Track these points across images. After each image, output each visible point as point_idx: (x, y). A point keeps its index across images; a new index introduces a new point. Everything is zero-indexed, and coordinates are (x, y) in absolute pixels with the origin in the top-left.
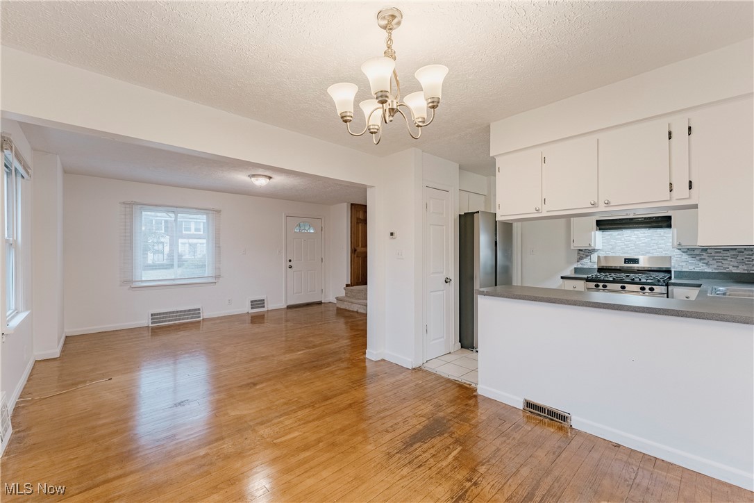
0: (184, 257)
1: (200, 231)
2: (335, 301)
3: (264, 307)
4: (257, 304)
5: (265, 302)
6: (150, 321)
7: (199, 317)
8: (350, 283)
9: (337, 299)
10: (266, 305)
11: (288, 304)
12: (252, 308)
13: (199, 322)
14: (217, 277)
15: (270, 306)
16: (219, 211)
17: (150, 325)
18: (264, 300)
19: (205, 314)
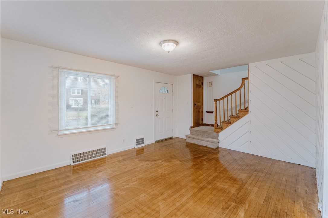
0: (72, 107)
1: (79, 94)
2: (185, 138)
3: (143, 143)
4: (140, 141)
5: (144, 140)
6: (72, 161)
7: (105, 154)
8: (192, 126)
9: (187, 136)
10: (144, 142)
11: (156, 140)
12: (137, 145)
13: (105, 158)
14: (116, 124)
15: (147, 142)
16: (118, 77)
17: (72, 164)
18: (143, 139)
19: (109, 152)
